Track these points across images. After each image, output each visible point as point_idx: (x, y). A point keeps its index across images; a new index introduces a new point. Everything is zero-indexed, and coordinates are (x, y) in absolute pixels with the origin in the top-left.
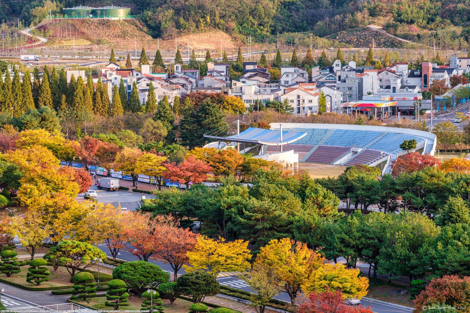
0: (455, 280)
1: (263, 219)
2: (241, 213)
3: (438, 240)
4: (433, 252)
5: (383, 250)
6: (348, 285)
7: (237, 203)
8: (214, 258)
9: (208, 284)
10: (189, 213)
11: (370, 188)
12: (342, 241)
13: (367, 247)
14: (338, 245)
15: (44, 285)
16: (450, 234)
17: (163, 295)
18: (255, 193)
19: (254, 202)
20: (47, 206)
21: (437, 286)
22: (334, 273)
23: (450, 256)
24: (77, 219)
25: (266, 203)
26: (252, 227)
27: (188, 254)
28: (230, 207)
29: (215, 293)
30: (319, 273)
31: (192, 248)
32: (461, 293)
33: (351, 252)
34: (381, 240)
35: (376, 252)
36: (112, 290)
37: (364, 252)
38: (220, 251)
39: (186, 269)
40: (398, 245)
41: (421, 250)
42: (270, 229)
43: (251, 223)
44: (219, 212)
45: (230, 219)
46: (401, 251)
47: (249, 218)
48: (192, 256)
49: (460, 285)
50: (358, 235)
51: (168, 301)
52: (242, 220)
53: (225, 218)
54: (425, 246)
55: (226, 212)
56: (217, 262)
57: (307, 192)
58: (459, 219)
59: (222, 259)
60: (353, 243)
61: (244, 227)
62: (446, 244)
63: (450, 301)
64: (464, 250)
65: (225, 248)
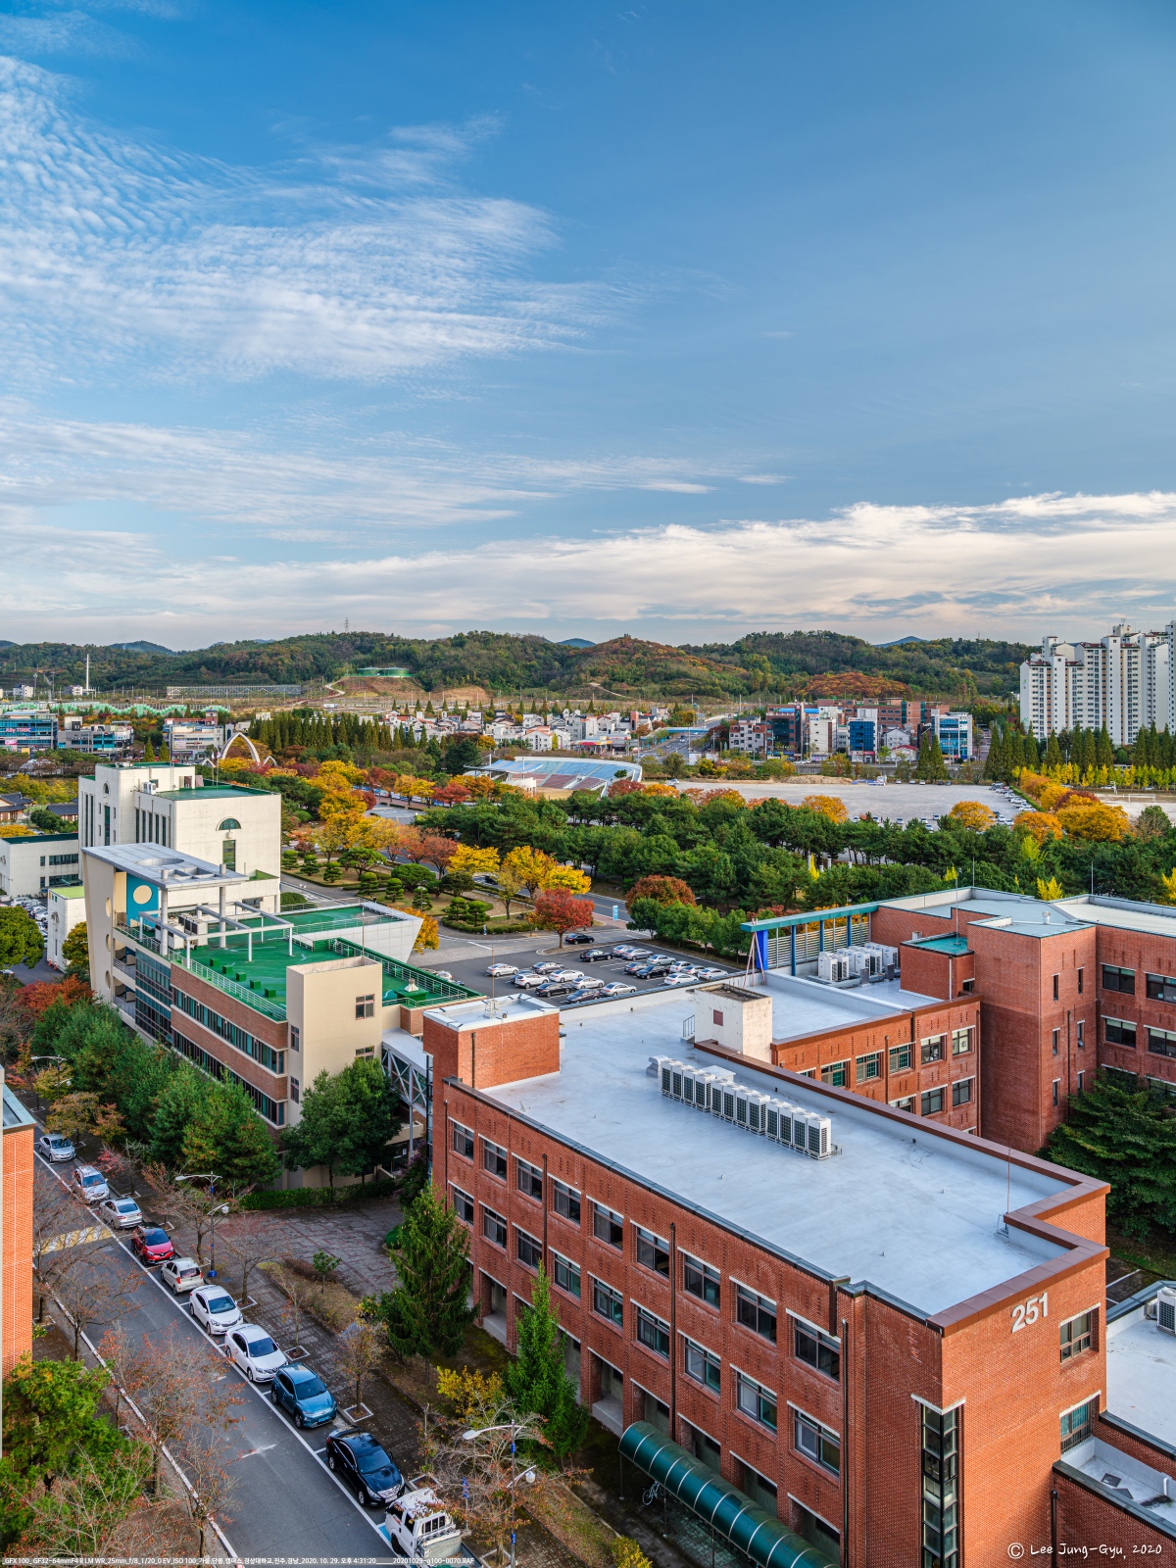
0: (657, 879)
1: (509, 831)
2: (492, 826)
3: (644, 847)
4: (641, 857)
5: (602, 855)
6: (575, 883)
7: (489, 819)
8: (471, 862)
9: (466, 882)
10: (452, 826)
11: (591, 807)
12: (570, 848)
13: (590, 853)
14: (567, 851)
15: (337, 882)
16: (654, 843)
17: (430, 891)
18: (503, 811)
19: (502, 818)
20: (341, 821)
21: (643, 883)
22: (564, 873)
23: (655, 860)
24: (365, 830)
25: (512, 818)
26: (501, 837)
28: (483, 822)
29: (470, 889)
30: (552, 873)
31: (453, 853)
32: (663, 889)
33: (577, 856)
34: (600, 847)
35: (597, 857)
36: (390, 887)
37: (587, 857)
38: (475, 856)
39: (449, 870)
40: (614, 852)
41: (631, 856)
43: (500, 834)
44: (475, 825)
45: (483, 831)
46: (616, 856)
47: (498, 830)
48: (454, 860)
49: (660, 883)
50: (582, 843)
51: (434, 895)
52: (493, 832)
53: (480, 830)
54: (634, 852)
55: (481, 825)
56: (473, 865)
57: (543, 809)
58: (661, 831)
59: (477, 863)
60: (579, 849)
61: (494, 837)
62: (650, 851)
63: (654, 895)
64: (665, 856)
65: (479, 854)
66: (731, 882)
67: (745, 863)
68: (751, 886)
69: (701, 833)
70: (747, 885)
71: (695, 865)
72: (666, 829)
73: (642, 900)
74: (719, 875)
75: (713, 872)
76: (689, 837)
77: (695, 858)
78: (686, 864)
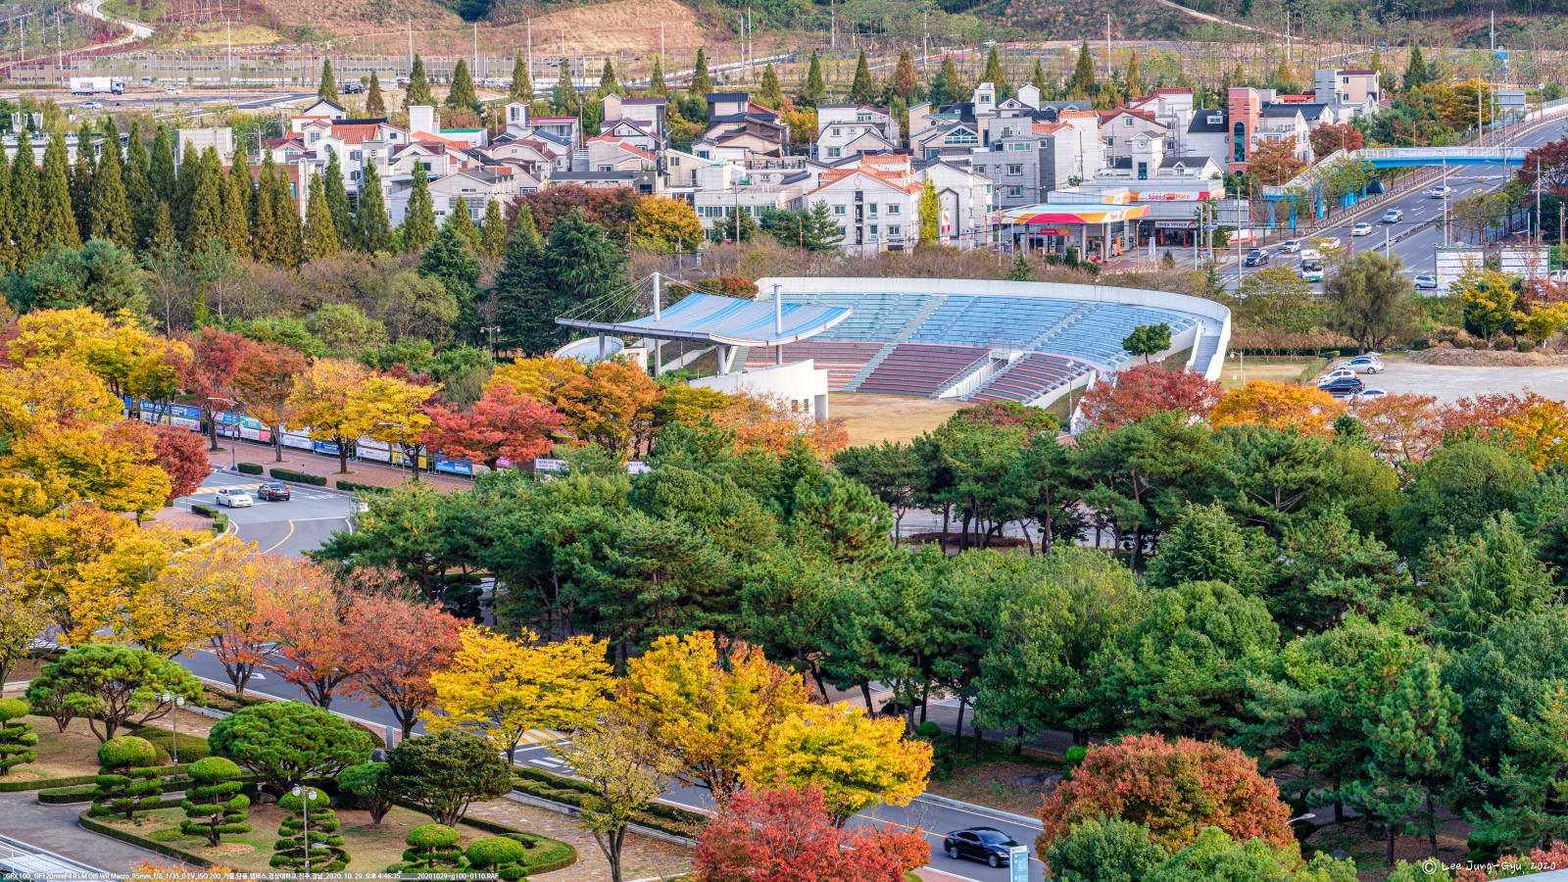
0: (1156, 748)
1: (661, 572)
2: (599, 558)
3: (1144, 629)
4: (1129, 665)
5: (990, 659)
6: (869, 765)
7: (589, 529)
8: (507, 690)
9: (475, 767)
10: (459, 554)
12: (877, 636)
13: (949, 650)
14: (863, 647)
15: (21, 773)
16: (1179, 613)
17: (344, 799)
19: (639, 525)
21: (1103, 766)
22: (829, 731)
23: (1173, 677)
24: (135, 578)
25: (673, 526)
26: (631, 596)
27: (435, 679)
28: (569, 539)
29: (493, 793)
30: (788, 729)
31: (444, 659)
32: (1166, 786)
33: (902, 665)
34: (984, 629)
35: (974, 670)
36: (201, 789)
37: (940, 665)
38: (524, 669)
39: (428, 722)
40: (1030, 649)
41: (1096, 660)
42: (683, 601)
43: (628, 584)
44: (540, 552)
45: (567, 574)
46: (1040, 662)
47: (620, 572)
48: (443, 682)
49: (1163, 763)
50: (919, 616)
51: (366, 817)
52: (604, 578)
53: (557, 570)
54: (1108, 646)
55: (559, 554)
56: (515, 702)
57: (800, 489)
58: (1213, 568)
59: (527, 694)
60: (907, 640)
61: (608, 595)
62: (1166, 640)
63: (1135, 810)
64: (1216, 658)
65: (539, 661)
66: (1442, 756)
67: (1495, 683)
68: (1509, 772)
69: (1368, 570)
70: (1494, 769)
71: (1316, 694)
72: (1237, 559)
73: (1091, 826)
74: (1398, 732)
75: (1376, 720)
76: (1321, 587)
77: (1322, 668)
78: (1282, 687)
